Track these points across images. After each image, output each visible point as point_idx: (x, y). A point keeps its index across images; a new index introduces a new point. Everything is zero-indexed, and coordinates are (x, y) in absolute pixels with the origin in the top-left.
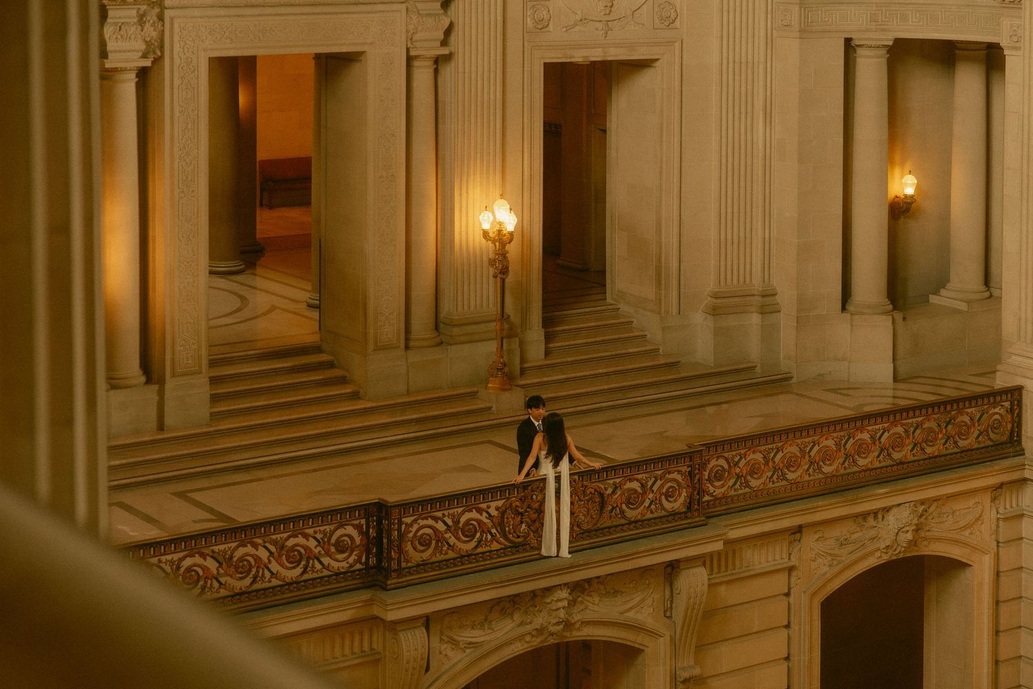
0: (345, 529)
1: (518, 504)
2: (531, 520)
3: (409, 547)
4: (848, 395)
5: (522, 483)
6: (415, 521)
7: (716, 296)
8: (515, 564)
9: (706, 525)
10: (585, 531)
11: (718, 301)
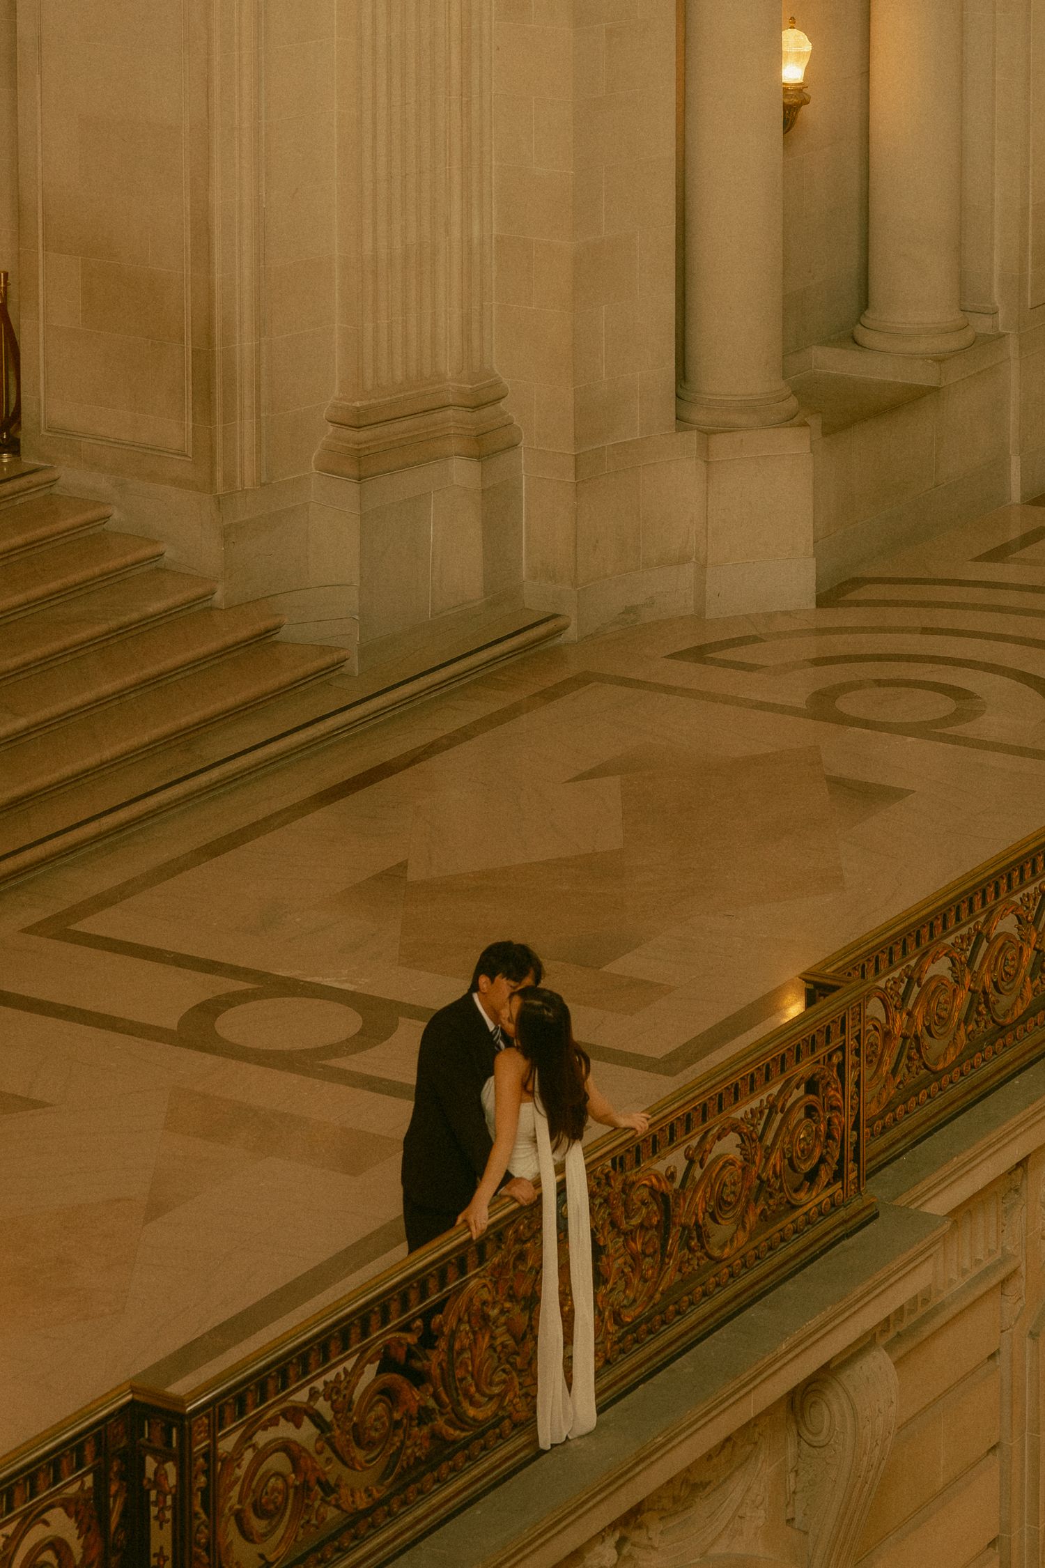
0: (46, 1523)
1: (485, 1295)
2: (514, 1337)
3: (231, 1532)
4: (751, 668)
5: (490, 1227)
6: (246, 1439)
7: (357, 421)
8: (485, 1492)
9: (876, 1216)
10: (635, 1328)
11: (364, 435)
